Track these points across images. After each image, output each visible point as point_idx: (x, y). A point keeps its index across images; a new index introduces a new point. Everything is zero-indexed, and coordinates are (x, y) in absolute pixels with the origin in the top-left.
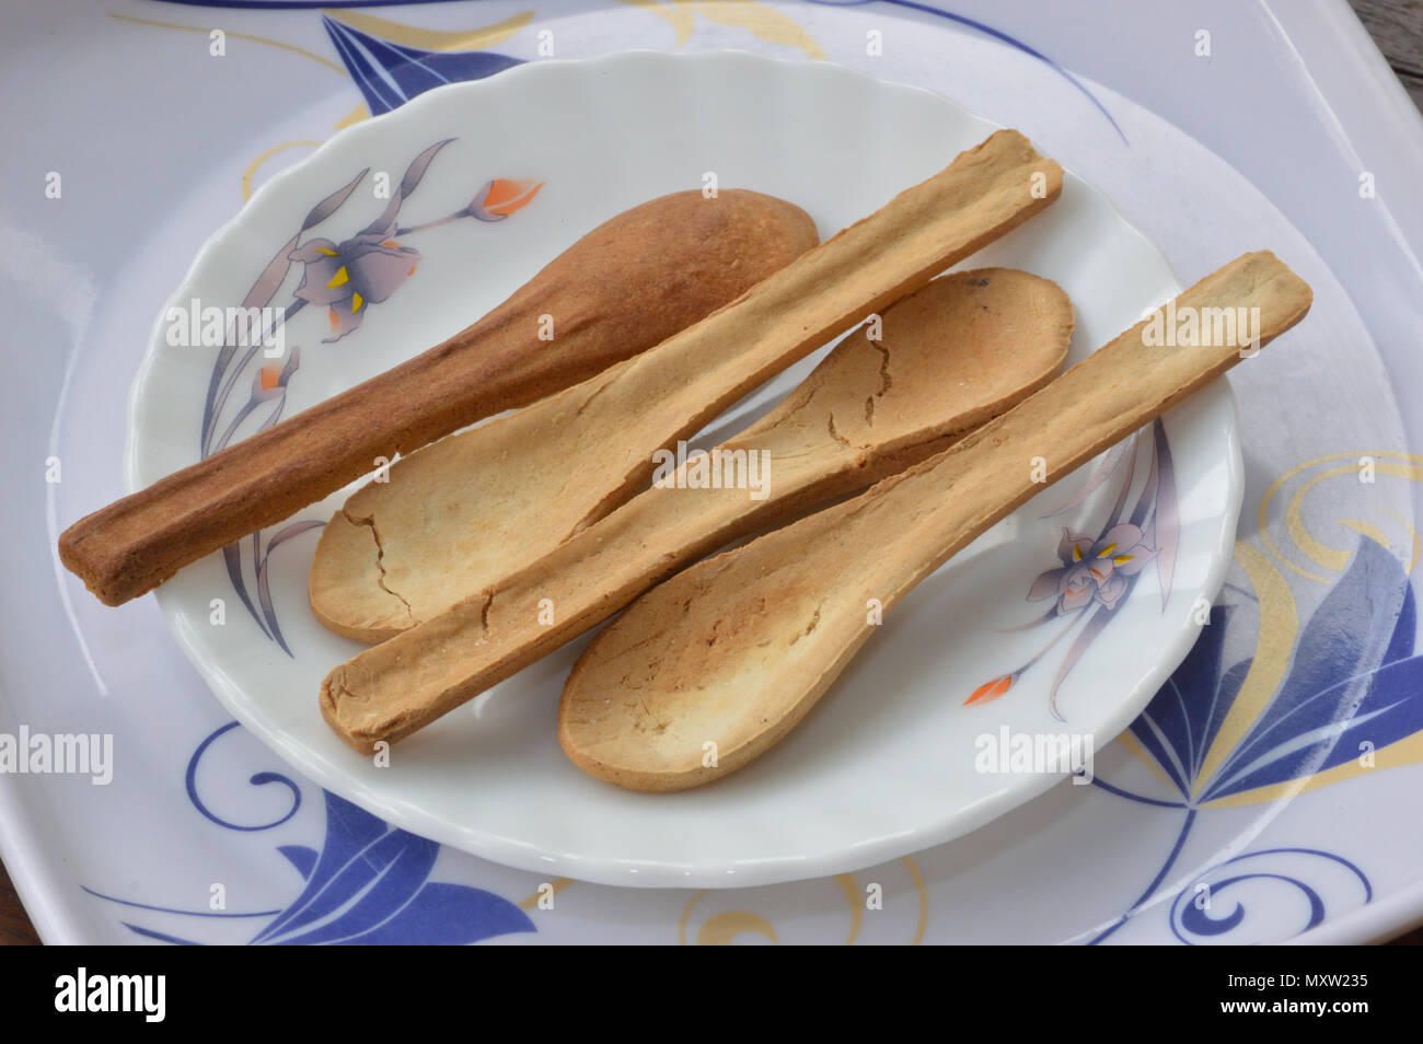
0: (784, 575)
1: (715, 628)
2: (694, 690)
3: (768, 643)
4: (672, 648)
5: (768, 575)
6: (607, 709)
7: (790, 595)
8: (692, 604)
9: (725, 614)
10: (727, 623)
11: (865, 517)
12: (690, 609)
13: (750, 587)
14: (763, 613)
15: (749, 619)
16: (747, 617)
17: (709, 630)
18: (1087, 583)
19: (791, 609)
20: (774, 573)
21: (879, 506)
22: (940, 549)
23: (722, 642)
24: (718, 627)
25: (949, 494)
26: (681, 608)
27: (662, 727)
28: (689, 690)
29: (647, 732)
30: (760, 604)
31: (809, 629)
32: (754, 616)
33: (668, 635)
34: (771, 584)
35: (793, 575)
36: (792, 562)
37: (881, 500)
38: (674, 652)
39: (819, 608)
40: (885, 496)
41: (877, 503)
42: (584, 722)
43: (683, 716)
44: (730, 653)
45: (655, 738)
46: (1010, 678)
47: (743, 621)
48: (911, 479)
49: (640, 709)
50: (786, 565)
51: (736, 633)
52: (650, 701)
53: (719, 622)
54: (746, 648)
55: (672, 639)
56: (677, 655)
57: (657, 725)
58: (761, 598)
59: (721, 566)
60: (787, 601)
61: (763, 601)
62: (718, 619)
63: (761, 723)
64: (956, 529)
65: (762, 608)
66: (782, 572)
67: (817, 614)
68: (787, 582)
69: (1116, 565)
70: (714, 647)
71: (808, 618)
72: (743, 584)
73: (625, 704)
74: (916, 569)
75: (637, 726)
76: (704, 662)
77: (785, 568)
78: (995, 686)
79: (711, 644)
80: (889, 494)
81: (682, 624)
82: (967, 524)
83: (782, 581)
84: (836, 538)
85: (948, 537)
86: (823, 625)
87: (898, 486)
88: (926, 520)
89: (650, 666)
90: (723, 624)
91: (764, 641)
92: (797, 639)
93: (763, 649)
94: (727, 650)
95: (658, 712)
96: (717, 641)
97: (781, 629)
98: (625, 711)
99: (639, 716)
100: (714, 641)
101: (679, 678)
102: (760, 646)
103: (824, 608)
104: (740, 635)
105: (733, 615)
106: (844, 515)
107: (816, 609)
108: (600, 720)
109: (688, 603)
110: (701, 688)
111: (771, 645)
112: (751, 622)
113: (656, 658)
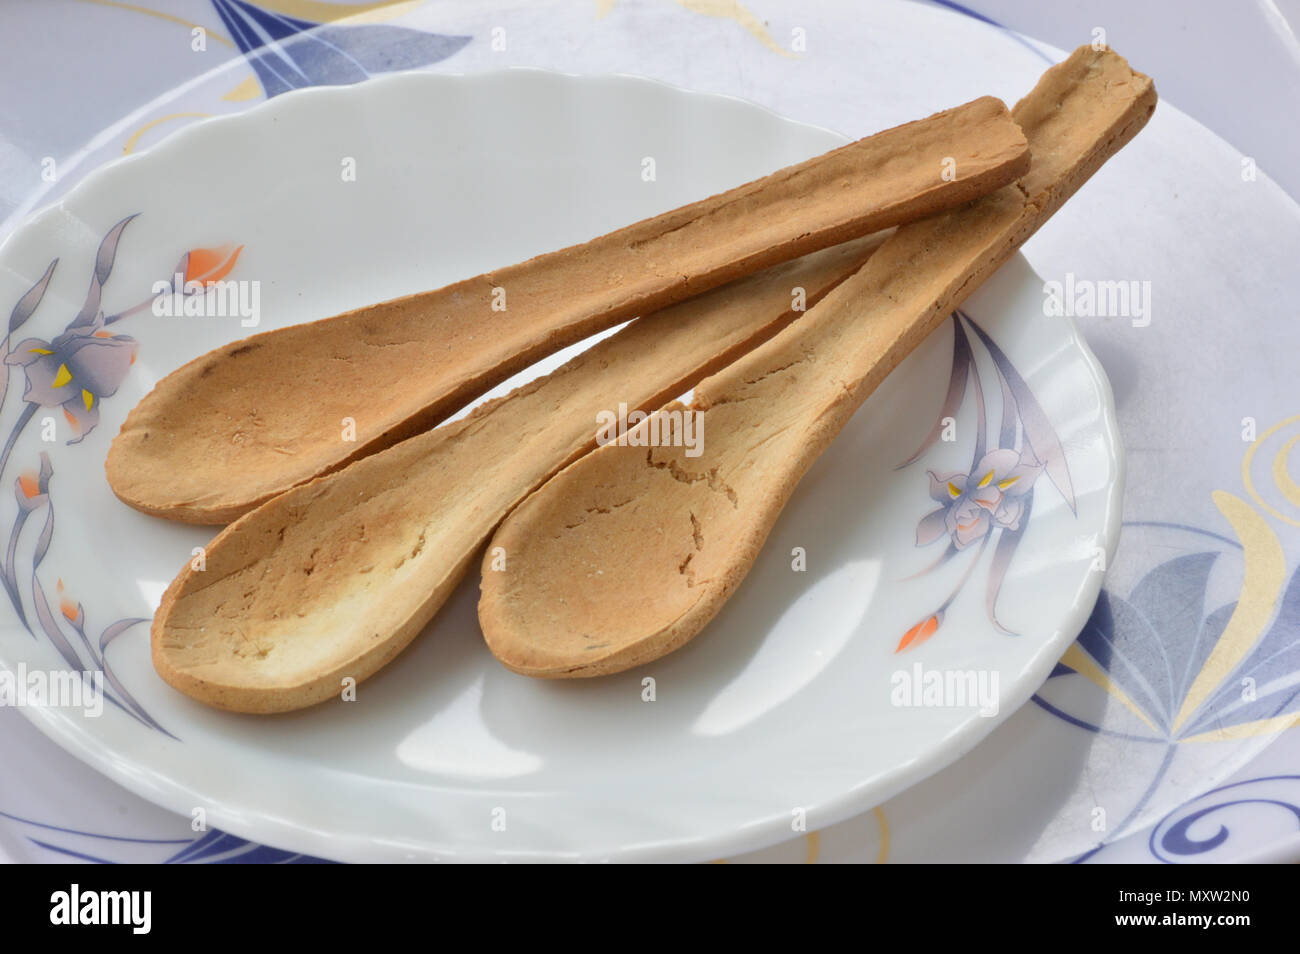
0: (382, 501)
1: (312, 557)
2: (294, 619)
3: (370, 570)
4: (267, 577)
5: (367, 501)
6: (202, 637)
7: (391, 522)
8: (286, 532)
9: (323, 542)
10: (325, 550)
11: (469, 439)
12: (285, 538)
13: (347, 514)
14: (362, 540)
15: (348, 547)
16: (346, 544)
17: (306, 558)
18: (977, 515)
19: (393, 535)
20: (373, 499)
21: (483, 427)
22: (551, 466)
23: (320, 570)
24: (315, 557)
25: (557, 415)
26: (275, 535)
27: (263, 654)
28: (288, 617)
29: (247, 658)
30: (360, 531)
31: (414, 554)
32: (354, 544)
33: (262, 564)
34: (372, 509)
35: (393, 500)
36: (391, 487)
37: (483, 422)
38: (271, 581)
39: (424, 532)
40: (488, 419)
41: (478, 426)
42: (179, 647)
43: (285, 642)
44: (329, 581)
45: (257, 662)
46: (935, 618)
47: (342, 550)
48: (514, 400)
49: (237, 636)
50: (385, 490)
51: (335, 560)
52: (248, 629)
53: (316, 551)
54: (346, 575)
55: (267, 568)
56: (273, 584)
57: (257, 651)
58: (359, 525)
59: (316, 492)
60: (388, 526)
61: (363, 528)
62: (315, 547)
63: (372, 638)
64: (567, 446)
65: (362, 535)
66: (381, 497)
67: (421, 538)
68: (387, 507)
69: (1002, 489)
70: (312, 575)
71: (413, 542)
72: (339, 511)
73: (221, 632)
74: (527, 485)
75: (236, 652)
76: (304, 590)
77: (385, 493)
78: (923, 626)
79: (309, 573)
80: (491, 416)
81: (277, 553)
82: (579, 441)
83: (381, 507)
84: (437, 462)
85: (559, 453)
86: (429, 548)
87: (501, 408)
88: (533, 441)
89: (245, 596)
90: (320, 553)
91: (366, 567)
92: (402, 563)
93: (364, 575)
94: (328, 578)
95: (258, 639)
96: (316, 569)
97: (384, 554)
98: (222, 639)
99: (238, 643)
100: (312, 570)
101: (277, 607)
102: (363, 572)
103: (429, 531)
104: (340, 563)
105: (331, 543)
106: (445, 437)
107: (420, 533)
108: (196, 646)
109: (282, 531)
110: (301, 616)
111: (373, 572)
112: (351, 550)
113: (252, 587)
